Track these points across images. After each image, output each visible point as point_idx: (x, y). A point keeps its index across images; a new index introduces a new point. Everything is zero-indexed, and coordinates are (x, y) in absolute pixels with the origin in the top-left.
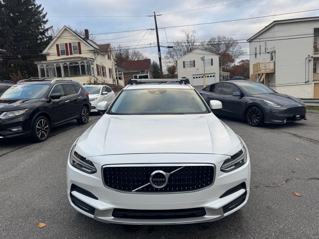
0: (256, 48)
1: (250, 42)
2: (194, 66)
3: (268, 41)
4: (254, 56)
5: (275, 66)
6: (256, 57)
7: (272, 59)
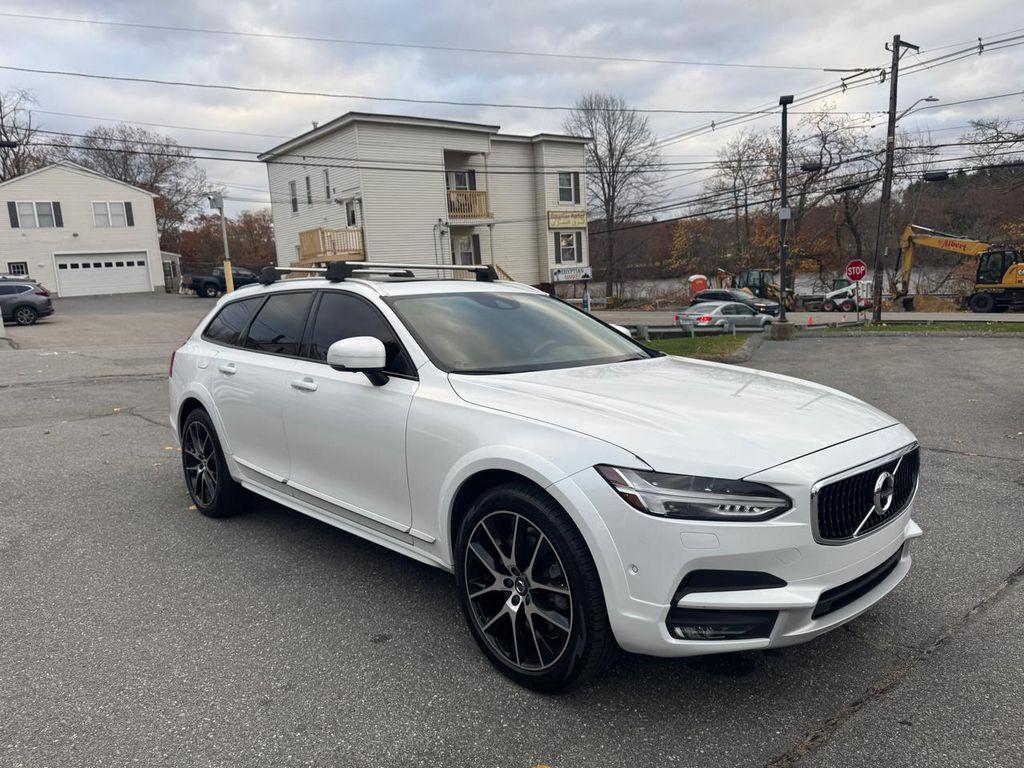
0: (293, 185)
1: (267, 161)
2: (60, 223)
3: (332, 166)
4: (290, 206)
5: (363, 241)
6: (295, 209)
7: (352, 221)
